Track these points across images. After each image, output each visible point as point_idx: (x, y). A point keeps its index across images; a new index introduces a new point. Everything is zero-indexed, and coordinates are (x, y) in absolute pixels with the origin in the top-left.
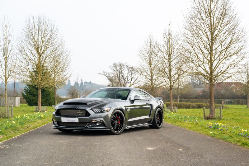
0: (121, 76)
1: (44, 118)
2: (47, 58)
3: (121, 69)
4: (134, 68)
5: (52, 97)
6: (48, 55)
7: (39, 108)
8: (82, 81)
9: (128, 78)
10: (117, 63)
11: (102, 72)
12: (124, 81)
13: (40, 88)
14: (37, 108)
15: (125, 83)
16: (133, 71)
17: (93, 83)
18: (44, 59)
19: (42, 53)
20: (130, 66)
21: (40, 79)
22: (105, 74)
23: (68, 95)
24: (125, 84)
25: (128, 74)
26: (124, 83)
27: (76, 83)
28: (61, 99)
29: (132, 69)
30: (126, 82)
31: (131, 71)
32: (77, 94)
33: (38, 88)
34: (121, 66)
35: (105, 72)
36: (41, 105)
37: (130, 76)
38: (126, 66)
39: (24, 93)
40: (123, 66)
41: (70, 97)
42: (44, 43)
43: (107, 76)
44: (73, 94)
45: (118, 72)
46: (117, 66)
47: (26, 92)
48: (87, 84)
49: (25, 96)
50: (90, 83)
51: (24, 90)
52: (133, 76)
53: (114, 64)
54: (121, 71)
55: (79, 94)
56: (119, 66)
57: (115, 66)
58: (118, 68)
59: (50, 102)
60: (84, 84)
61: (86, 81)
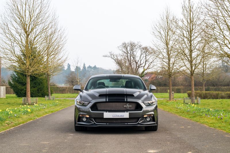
0: (133, 59)
3: (132, 50)
4: (148, 48)
5: (45, 86)
8: (84, 65)
9: (141, 61)
10: (127, 43)
11: (109, 54)
12: (136, 65)
13: (28, 76)
14: (25, 100)
15: (138, 67)
16: (147, 53)
17: (98, 68)
20: (143, 46)
22: (112, 56)
23: (66, 83)
24: (138, 69)
25: (141, 56)
26: (136, 67)
27: (77, 68)
28: (57, 88)
29: (146, 50)
30: (139, 66)
31: (144, 52)
33: (26, 75)
34: (133, 45)
35: (112, 53)
37: (143, 58)
38: (138, 47)
39: (11, 81)
40: (135, 46)
41: (69, 85)
42: (33, 19)
43: (114, 59)
44: (72, 82)
45: (128, 54)
46: (127, 46)
47: (14, 80)
48: (91, 69)
49: (12, 84)
50: (95, 67)
51: (11, 78)
52: (147, 59)
53: (124, 44)
54: (133, 52)
55: (79, 81)
56: (130, 46)
57: (125, 46)
58: (129, 48)
59: (43, 91)
60: (87, 70)
61: (90, 66)
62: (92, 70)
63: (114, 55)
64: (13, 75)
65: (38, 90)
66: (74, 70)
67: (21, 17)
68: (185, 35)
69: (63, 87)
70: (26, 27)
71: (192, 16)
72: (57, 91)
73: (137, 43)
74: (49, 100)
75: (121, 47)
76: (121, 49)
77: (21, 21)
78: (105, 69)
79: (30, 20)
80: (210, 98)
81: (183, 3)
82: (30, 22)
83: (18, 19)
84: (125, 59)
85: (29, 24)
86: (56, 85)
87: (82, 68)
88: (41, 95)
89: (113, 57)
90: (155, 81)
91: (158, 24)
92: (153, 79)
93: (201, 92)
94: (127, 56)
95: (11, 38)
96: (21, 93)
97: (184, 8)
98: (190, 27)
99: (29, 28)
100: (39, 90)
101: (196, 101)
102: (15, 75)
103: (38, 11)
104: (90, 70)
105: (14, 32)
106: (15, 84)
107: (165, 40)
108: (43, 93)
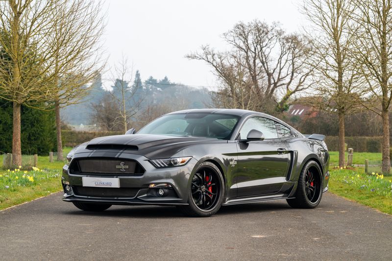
0: (261, 64)
1: (35, 184)
2: (39, 20)
3: (259, 42)
4: (299, 39)
5: (47, 128)
6: (40, 10)
7: (14, 157)
8: (138, 75)
9: (281, 70)
10: (246, 23)
11: (201, 52)
12: (269, 80)
13: (18, 105)
14: (8, 160)
15: (272, 86)
16: (297, 50)
17: (173, 85)
18: (29, 24)
19: (25, 6)
20: (288, 33)
21: (18, 78)
22: (210, 57)
23: (93, 123)
24: (273, 90)
25: (281, 58)
26: (269, 86)
27: (120, 84)
28: (72, 133)
29: (293, 41)
30: (275, 84)
31: (289, 49)
32: (122, 119)
33: (12, 103)
34: (261, 31)
35: (210, 50)
36: (20, 152)
37: (287, 64)
38: (275, 34)
40: (267, 34)
41: (100, 128)
43: (215, 64)
44: (109, 120)
45: (249, 53)
46: (246, 33)
48: (154, 87)
50: (165, 83)
52: (295, 66)
53: (239, 28)
54: (261, 49)
55: (128, 118)
56: (254, 32)
57: (241, 32)
58: (251, 39)
59: (41, 142)
60: (144, 88)
61: (151, 77)
62: (158, 89)
63: (214, 55)
65: (29, 139)
66: (111, 90)
69: (85, 133)
72: (71, 142)
73: (272, 25)
74: (57, 161)
75: (232, 34)
76: (232, 39)
78: (192, 88)
84: (240, 64)
86: (69, 125)
87: (131, 85)
88: (37, 150)
89: (211, 60)
90: (314, 122)
92: (311, 116)
94: (247, 58)
100: (33, 138)
104: (151, 88)
108: (41, 146)
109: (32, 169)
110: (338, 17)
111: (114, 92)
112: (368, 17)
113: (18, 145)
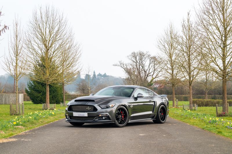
0: (142, 68)
1: (55, 115)
2: (56, 52)
3: (141, 59)
4: (156, 58)
5: (59, 93)
6: (56, 48)
7: (47, 105)
8: (94, 72)
9: (149, 70)
10: (136, 52)
11: (119, 63)
12: (145, 74)
13: (48, 85)
14: (44, 106)
15: (146, 76)
16: (156, 62)
17: (108, 76)
18: (52, 53)
19: (50, 47)
20: (152, 56)
21: (48, 74)
22: (122, 65)
23: (77, 91)
24: (147, 78)
25: (149, 65)
26: (145, 76)
27: (88, 76)
28: (69, 95)
29: (154, 59)
30: (147, 75)
31: (153, 61)
32: (88, 90)
33: (46, 84)
34: (142, 55)
35: (122, 62)
36: (49, 103)
37: (152, 68)
38: (147, 56)
39: (28, 89)
40: (144, 56)
41: (80, 93)
42: (52, 35)
43: (124, 68)
44: (83, 90)
45: (137, 63)
46: (136, 56)
47: (30, 88)
48: (100, 77)
49: (29, 92)
50: (105, 76)
51: (28, 86)
52: (155, 68)
53: (133, 54)
54: (142, 62)
55: (91, 89)
56: (139, 55)
57: (134, 55)
58: (138, 58)
59: (57, 99)
60: (97, 77)
61: (100, 73)
62: (102, 78)
64: (30, 83)
65: (53, 98)
66: (84, 78)
67: (42, 34)
68: (185, 50)
69: (74, 95)
70: (46, 42)
71: (190, 34)
72: (69, 99)
73: (146, 52)
74: (63, 106)
75: (130, 56)
76: (130, 58)
77: (42, 37)
78: (115, 77)
79: (50, 37)
80: (211, 106)
81: (183, 23)
82: (50, 38)
83: (40, 36)
84: (134, 68)
85: (49, 40)
86: (68, 92)
87: (92, 76)
88: (55, 102)
90: (163, 89)
91: (163, 39)
92: (161, 87)
93: (203, 100)
94: (136, 65)
95: (34, 53)
96: (37, 100)
97: (183, 26)
98: (189, 43)
99: (49, 44)
100: (54, 97)
101: (193, 108)
102: (31, 84)
103: (56, 29)
105: (36, 47)
106: (31, 92)
107: (169, 53)
108: (57, 100)
109: (54, 110)
110: (171, 49)
111: (85, 79)
112: (183, 49)
113: (48, 100)
